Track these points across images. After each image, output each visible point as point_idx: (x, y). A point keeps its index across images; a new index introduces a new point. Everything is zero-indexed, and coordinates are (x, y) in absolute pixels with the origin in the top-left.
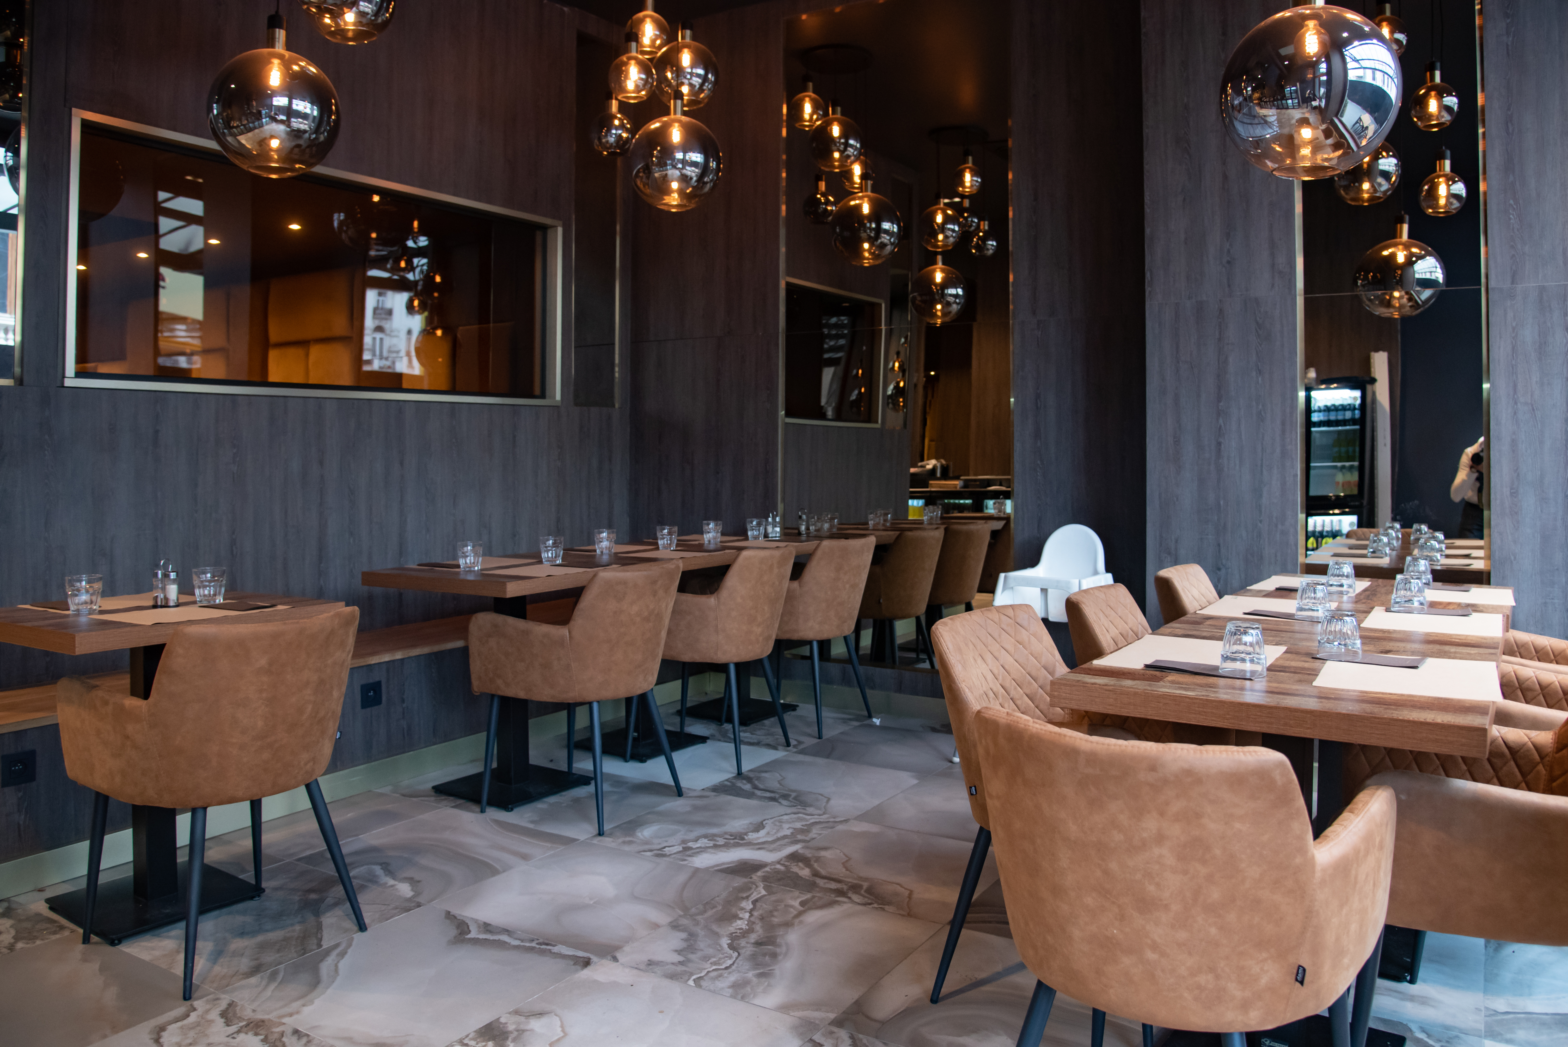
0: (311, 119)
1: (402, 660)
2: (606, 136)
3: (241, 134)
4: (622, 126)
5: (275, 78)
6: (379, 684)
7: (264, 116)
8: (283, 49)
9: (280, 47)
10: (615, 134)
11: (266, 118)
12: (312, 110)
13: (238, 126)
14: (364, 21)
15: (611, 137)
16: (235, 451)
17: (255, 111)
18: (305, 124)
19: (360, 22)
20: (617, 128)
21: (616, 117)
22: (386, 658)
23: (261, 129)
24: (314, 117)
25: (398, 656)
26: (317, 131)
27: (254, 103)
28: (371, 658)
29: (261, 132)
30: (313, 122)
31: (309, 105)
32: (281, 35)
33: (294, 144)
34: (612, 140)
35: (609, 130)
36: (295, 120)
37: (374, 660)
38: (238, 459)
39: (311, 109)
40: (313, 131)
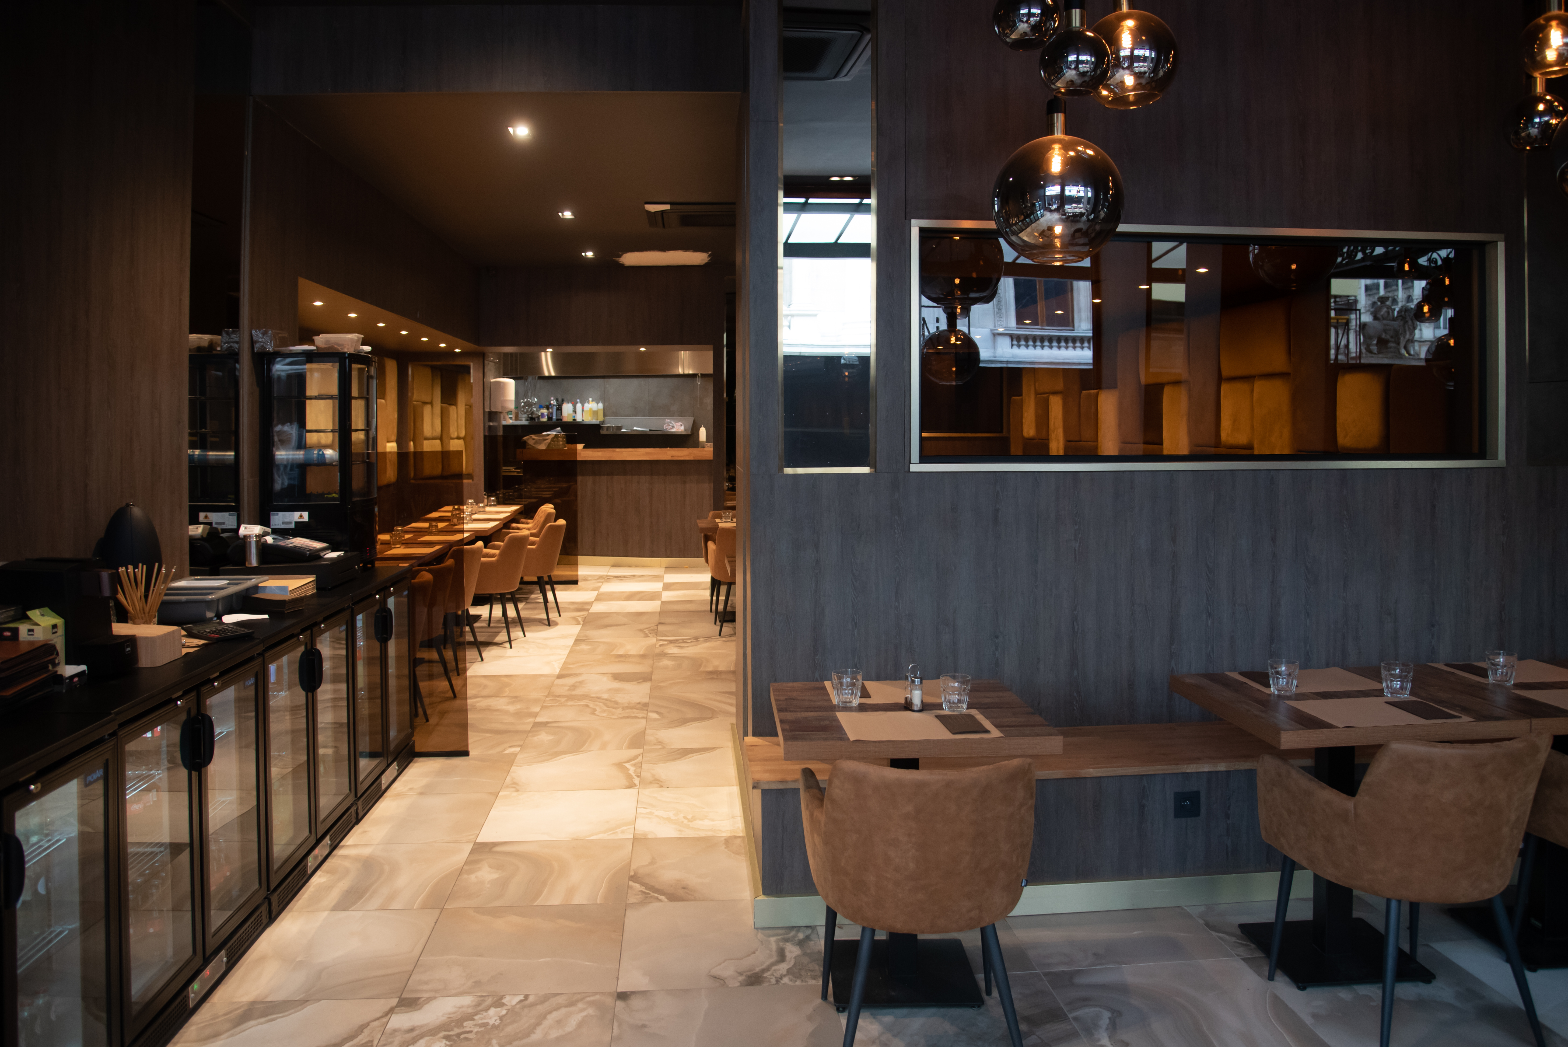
0: (1085, 201)
1: (1228, 773)
2: (1526, 128)
3: (1021, 232)
4: (1550, 110)
5: (1056, 164)
6: (1197, 794)
7: (1038, 209)
8: (1061, 134)
9: (1059, 134)
10: (1540, 123)
11: (1040, 210)
12: (1086, 192)
13: (1016, 223)
14: (1143, 81)
15: (1533, 127)
16: (1076, 527)
17: (1029, 205)
18: (1081, 208)
19: (1140, 84)
20: (1541, 114)
21: (1541, 100)
22: (1206, 768)
23: (1037, 222)
24: (1089, 198)
25: (1222, 767)
26: (1094, 210)
27: (1028, 197)
28: (1186, 766)
29: (1038, 224)
30: (1088, 203)
31: (1082, 189)
32: (1059, 119)
33: (1073, 229)
34: (1534, 131)
35: (1530, 120)
36: (1069, 207)
37: (1191, 768)
38: (1080, 536)
39: (1084, 191)
40: (1090, 212)
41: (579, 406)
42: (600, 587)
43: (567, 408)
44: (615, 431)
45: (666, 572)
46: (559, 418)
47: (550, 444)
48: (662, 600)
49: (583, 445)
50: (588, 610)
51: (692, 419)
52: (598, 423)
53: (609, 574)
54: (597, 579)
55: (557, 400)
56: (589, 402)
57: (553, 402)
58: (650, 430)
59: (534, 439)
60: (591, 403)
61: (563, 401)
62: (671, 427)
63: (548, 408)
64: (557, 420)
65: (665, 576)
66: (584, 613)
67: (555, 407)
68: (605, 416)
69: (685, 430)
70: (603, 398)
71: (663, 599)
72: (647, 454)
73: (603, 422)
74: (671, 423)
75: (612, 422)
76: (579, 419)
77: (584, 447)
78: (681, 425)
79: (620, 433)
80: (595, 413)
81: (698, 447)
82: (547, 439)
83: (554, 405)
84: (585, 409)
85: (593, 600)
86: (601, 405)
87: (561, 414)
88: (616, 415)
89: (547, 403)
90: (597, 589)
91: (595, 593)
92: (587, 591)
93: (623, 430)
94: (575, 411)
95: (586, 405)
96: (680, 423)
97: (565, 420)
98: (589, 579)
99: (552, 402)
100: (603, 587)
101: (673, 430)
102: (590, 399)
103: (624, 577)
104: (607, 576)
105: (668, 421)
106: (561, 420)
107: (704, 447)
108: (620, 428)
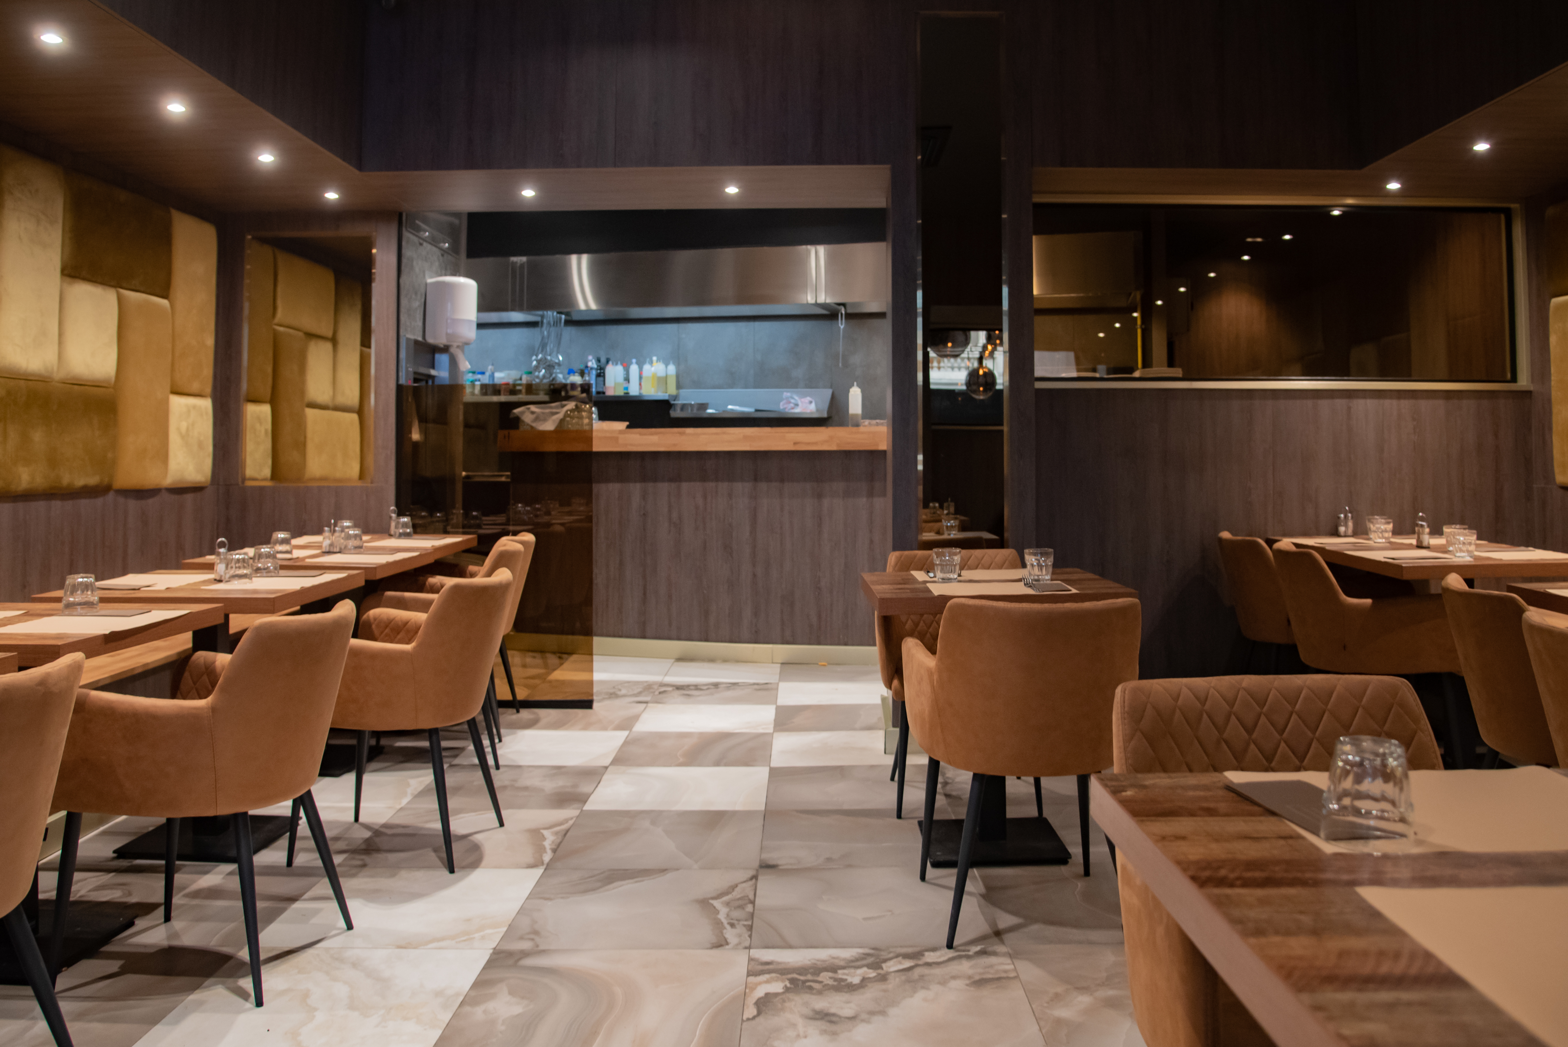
41: (634, 369)
42: (636, 718)
43: (614, 374)
44: (695, 411)
45: (783, 677)
46: (600, 390)
47: (562, 421)
48: (774, 764)
49: (627, 423)
50: (583, 799)
51: (828, 393)
52: (666, 398)
53: (669, 679)
54: (639, 694)
55: (599, 360)
56: (651, 363)
57: (592, 364)
58: (757, 411)
59: (533, 413)
60: (655, 364)
61: (608, 361)
62: (792, 405)
63: (582, 374)
64: (598, 393)
65: (783, 686)
66: (569, 813)
67: (594, 372)
68: (679, 386)
69: (817, 410)
70: (676, 356)
71: (777, 761)
72: (746, 438)
73: (676, 397)
74: (793, 398)
75: (690, 397)
76: (634, 390)
77: (628, 427)
78: (811, 402)
79: (705, 416)
80: (663, 381)
81: (848, 426)
82: (557, 413)
83: (592, 369)
84: (645, 374)
85: (607, 762)
86: (672, 369)
87: (604, 384)
88: (697, 384)
89: (582, 367)
90: (626, 724)
91: (621, 736)
92: (605, 729)
93: (710, 411)
94: (627, 379)
95: (646, 367)
96: (809, 399)
97: (610, 392)
98: (623, 692)
99: (590, 364)
100: (644, 716)
101: (797, 410)
102: (655, 358)
103: (697, 687)
104: (662, 685)
105: (786, 394)
106: (604, 393)
107: (857, 425)
108: (703, 406)
